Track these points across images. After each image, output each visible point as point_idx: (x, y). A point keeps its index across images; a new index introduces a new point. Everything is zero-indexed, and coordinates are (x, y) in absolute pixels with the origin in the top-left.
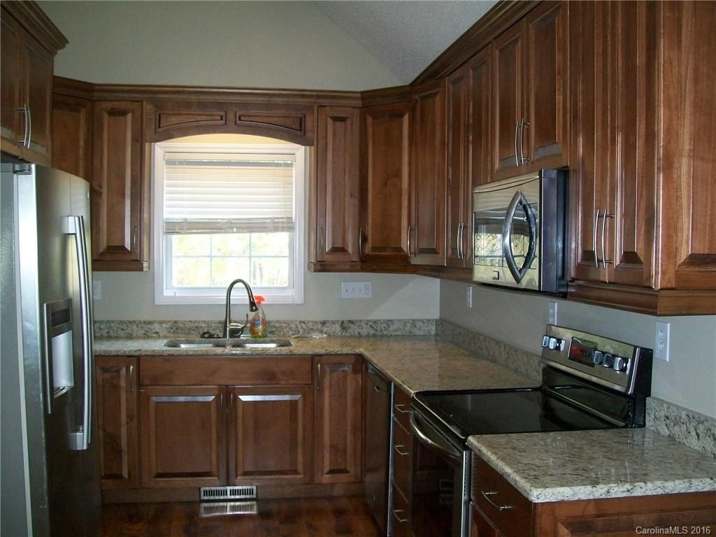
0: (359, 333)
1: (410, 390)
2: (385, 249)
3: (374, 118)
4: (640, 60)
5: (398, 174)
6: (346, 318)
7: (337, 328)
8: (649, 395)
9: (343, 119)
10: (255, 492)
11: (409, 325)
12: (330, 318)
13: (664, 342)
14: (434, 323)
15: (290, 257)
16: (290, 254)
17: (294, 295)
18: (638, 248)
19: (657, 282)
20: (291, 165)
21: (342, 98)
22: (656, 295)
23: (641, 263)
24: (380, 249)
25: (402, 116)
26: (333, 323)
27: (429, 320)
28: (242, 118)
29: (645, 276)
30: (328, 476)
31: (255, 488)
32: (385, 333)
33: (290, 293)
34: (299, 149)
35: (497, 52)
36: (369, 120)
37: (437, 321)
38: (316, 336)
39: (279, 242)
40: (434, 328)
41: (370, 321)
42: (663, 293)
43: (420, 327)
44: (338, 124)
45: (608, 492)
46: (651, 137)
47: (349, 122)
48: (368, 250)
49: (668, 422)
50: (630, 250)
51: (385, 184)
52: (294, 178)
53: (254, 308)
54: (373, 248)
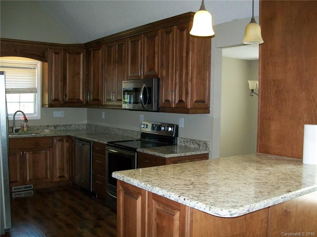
0: (60, 129)
1: (104, 142)
2: (73, 99)
3: (69, 54)
4: (184, 55)
5: (79, 74)
6: (56, 124)
7: (53, 128)
8: (178, 137)
9: (58, 54)
10: (32, 187)
11: (77, 126)
12: (50, 124)
13: (182, 123)
14: (85, 125)
15: (34, 102)
16: (34, 101)
17: (38, 116)
18: (184, 99)
19: (189, 107)
20: (34, 68)
21: (58, 46)
22: (188, 109)
23: (184, 102)
24: (72, 99)
25: (80, 54)
26: (51, 126)
27: (84, 124)
28: (22, 51)
29: (186, 105)
30: (58, 179)
31: (32, 185)
32: (69, 129)
33: (35, 115)
34: (39, 63)
35: (130, 42)
36: (67, 54)
37: (86, 124)
38: (46, 130)
39: (30, 97)
40: (85, 127)
41: (64, 125)
42: (190, 109)
43: (81, 127)
44: (56, 55)
45: (181, 155)
46: (187, 74)
47: (60, 54)
48: (67, 100)
49: (184, 142)
50: (181, 99)
51: (74, 77)
52: (36, 73)
53: (26, 121)
54: (69, 99)
